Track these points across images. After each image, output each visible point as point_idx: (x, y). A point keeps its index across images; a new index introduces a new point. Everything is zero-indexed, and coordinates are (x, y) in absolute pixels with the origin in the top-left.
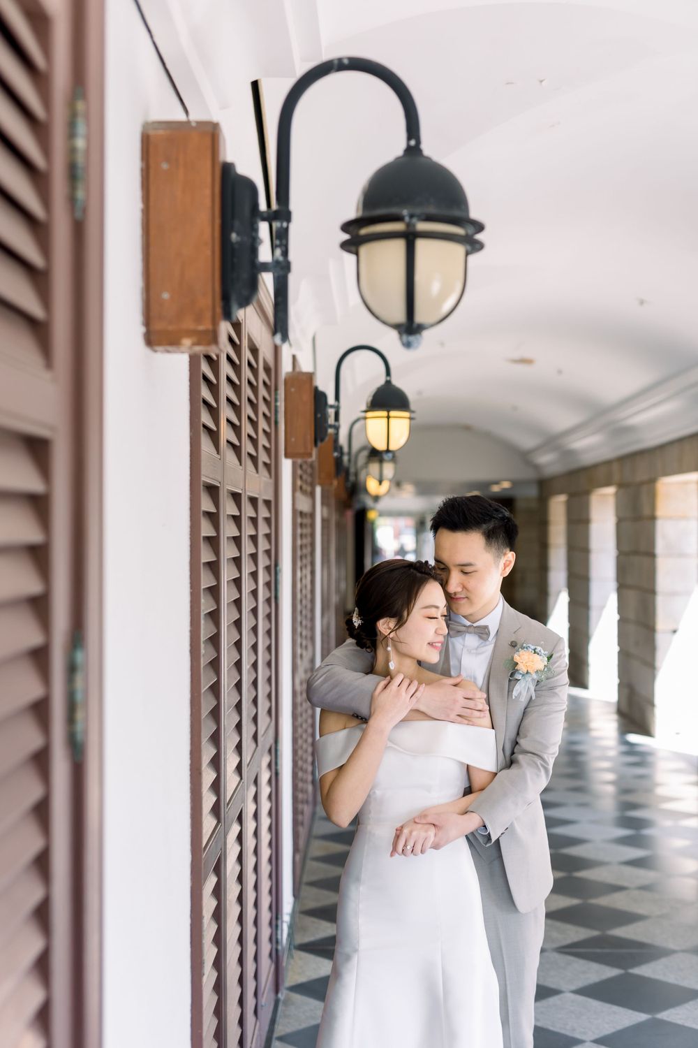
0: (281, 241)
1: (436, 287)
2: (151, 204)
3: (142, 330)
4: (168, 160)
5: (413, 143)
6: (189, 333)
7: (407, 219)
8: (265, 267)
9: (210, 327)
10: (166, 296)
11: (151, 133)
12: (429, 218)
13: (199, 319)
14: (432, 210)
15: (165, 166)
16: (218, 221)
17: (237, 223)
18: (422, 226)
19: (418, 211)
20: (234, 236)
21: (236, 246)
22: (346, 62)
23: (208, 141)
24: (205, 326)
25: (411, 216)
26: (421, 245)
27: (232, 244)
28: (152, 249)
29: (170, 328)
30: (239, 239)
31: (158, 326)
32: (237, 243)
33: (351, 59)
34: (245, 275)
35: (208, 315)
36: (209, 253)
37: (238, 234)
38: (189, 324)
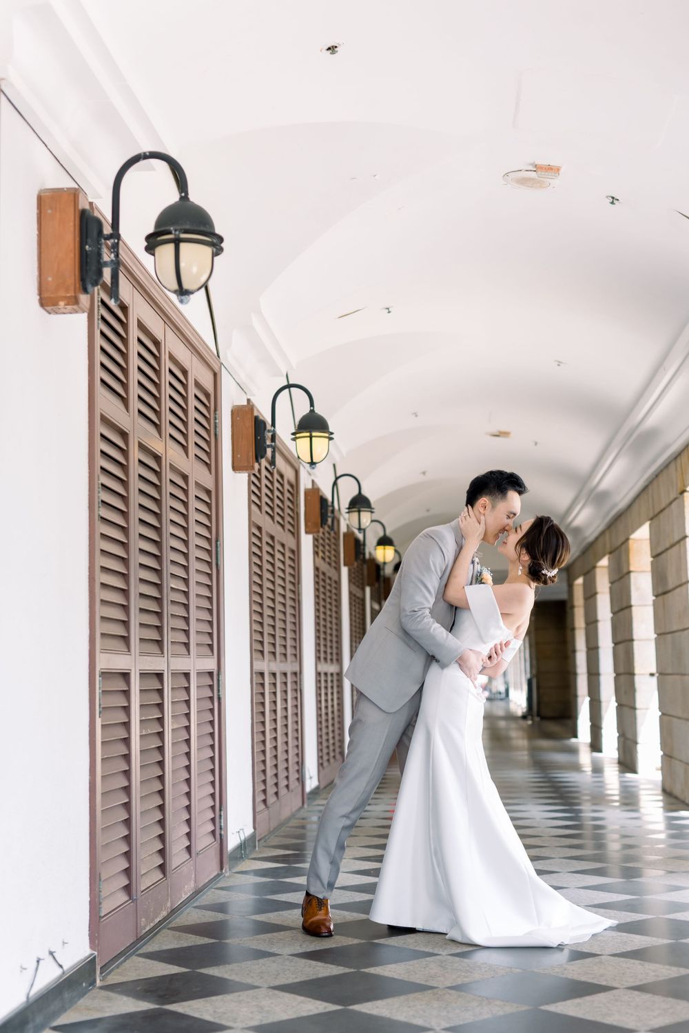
0: (114, 249)
1: (195, 270)
2: (42, 232)
3: (38, 297)
4: (51, 208)
5: (183, 194)
6: (63, 298)
7: (173, 232)
8: (106, 264)
9: (73, 295)
10: (50, 279)
11: (42, 194)
12: (186, 232)
13: (67, 290)
14: (187, 227)
15: (49, 211)
16: (78, 239)
17: (89, 241)
18: (183, 236)
19: (178, 228)
20: (87, 247)
21: (89, 253)
22: (148, 154)
23: (72, 198)
24: (71, 294)
25: (176, 230)
26: (183, 246)
27: (86, 251)
28: (42, 255)
29: (52, 296)
30: (90, 249)
31: (45, 295)
32: (90, 251)
33: (150, 153)
34: (94, 268)
35: (72, 288)
36: (72, 255)
37: (90, 246)
38: (62, 293)
